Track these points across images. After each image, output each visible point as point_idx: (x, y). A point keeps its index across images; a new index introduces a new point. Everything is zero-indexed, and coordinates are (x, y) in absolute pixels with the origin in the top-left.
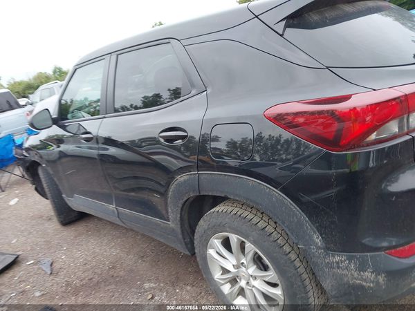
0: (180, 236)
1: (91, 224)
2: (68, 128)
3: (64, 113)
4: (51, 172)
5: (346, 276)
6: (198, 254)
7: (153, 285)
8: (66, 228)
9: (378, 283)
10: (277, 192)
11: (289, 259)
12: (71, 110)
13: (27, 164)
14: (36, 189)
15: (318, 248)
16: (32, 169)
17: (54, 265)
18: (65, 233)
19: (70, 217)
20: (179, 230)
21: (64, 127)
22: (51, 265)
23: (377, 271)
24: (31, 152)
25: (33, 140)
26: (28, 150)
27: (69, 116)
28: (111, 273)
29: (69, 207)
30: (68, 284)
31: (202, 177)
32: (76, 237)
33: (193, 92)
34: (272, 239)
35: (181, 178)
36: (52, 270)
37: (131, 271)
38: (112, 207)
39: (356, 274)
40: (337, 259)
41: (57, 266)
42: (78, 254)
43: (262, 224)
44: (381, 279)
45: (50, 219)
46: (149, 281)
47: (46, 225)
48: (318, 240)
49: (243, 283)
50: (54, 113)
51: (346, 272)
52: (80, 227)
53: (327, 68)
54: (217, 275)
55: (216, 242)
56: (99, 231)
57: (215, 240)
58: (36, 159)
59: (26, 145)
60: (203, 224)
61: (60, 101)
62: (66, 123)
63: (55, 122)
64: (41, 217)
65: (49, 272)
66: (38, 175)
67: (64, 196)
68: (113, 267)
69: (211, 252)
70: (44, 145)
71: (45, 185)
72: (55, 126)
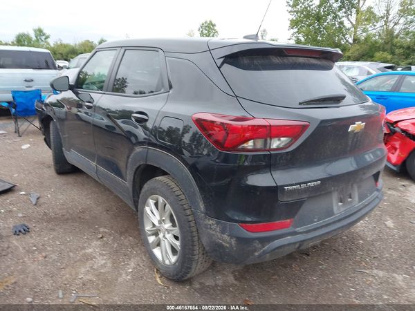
0: (131, 194)
1: (79, 178)
2: (79, 96)
3: (80, 83)
4: (59, 127)
5: (214, 235)
6: (139, 210)
7: (107, 231)
8: (59, 176)
9: (231, 244)
10: (186, 170)
11: (188, 219)
12: (86, 82)
13: (43, 117)
14: (45, 140)
15: (202, 212)
16: (46, 121)
17: (40, 199)
18: (57, 180)
19: (65, 168)
20: (131, 189)
21: (77, 94)
22: (38, 199)
23: (231, 236)
24: (48, 107)
25: (53, 98)
26: (46, 105)
27: (84, 86)
28: (79, 215)
29: (66, 160)
30: (45, 214)
31: (150, 151)
32: (64, 184)
33: (162, 91)
34: (181, 203)
35: (138, 149)
36: (37, 202)
37: (95, 218)
38: (94, 164)
39: (219, 235)
40: (211, 222)
41: (42, 200)
42: (61, 197)
43: (179, 192)
44: (233, 241)
45: (49, 167)
46: (105, 227)
47: (45, 170)
48: (202, 206)
49: (161, 236)
50: (72, 80)
51: (214, 233)
52: (70, 179)
53: (236, 96)
54: (148, 228)
55: (151, 202)
56: (83, 185)
57: (151, 200)
58: (51, 114)
59: (47, 101)
60: (146, 187)
61: (79, 74)
62: (80, 91)
63: (71, 88)
64: (43, 164)
65: (34, 203)
66: (49, 127)
67: (63, 149)
68: (83, 212)
69: (147, 209)
70: (59, 104)
71: (52, 137)
72: (70, 92)
